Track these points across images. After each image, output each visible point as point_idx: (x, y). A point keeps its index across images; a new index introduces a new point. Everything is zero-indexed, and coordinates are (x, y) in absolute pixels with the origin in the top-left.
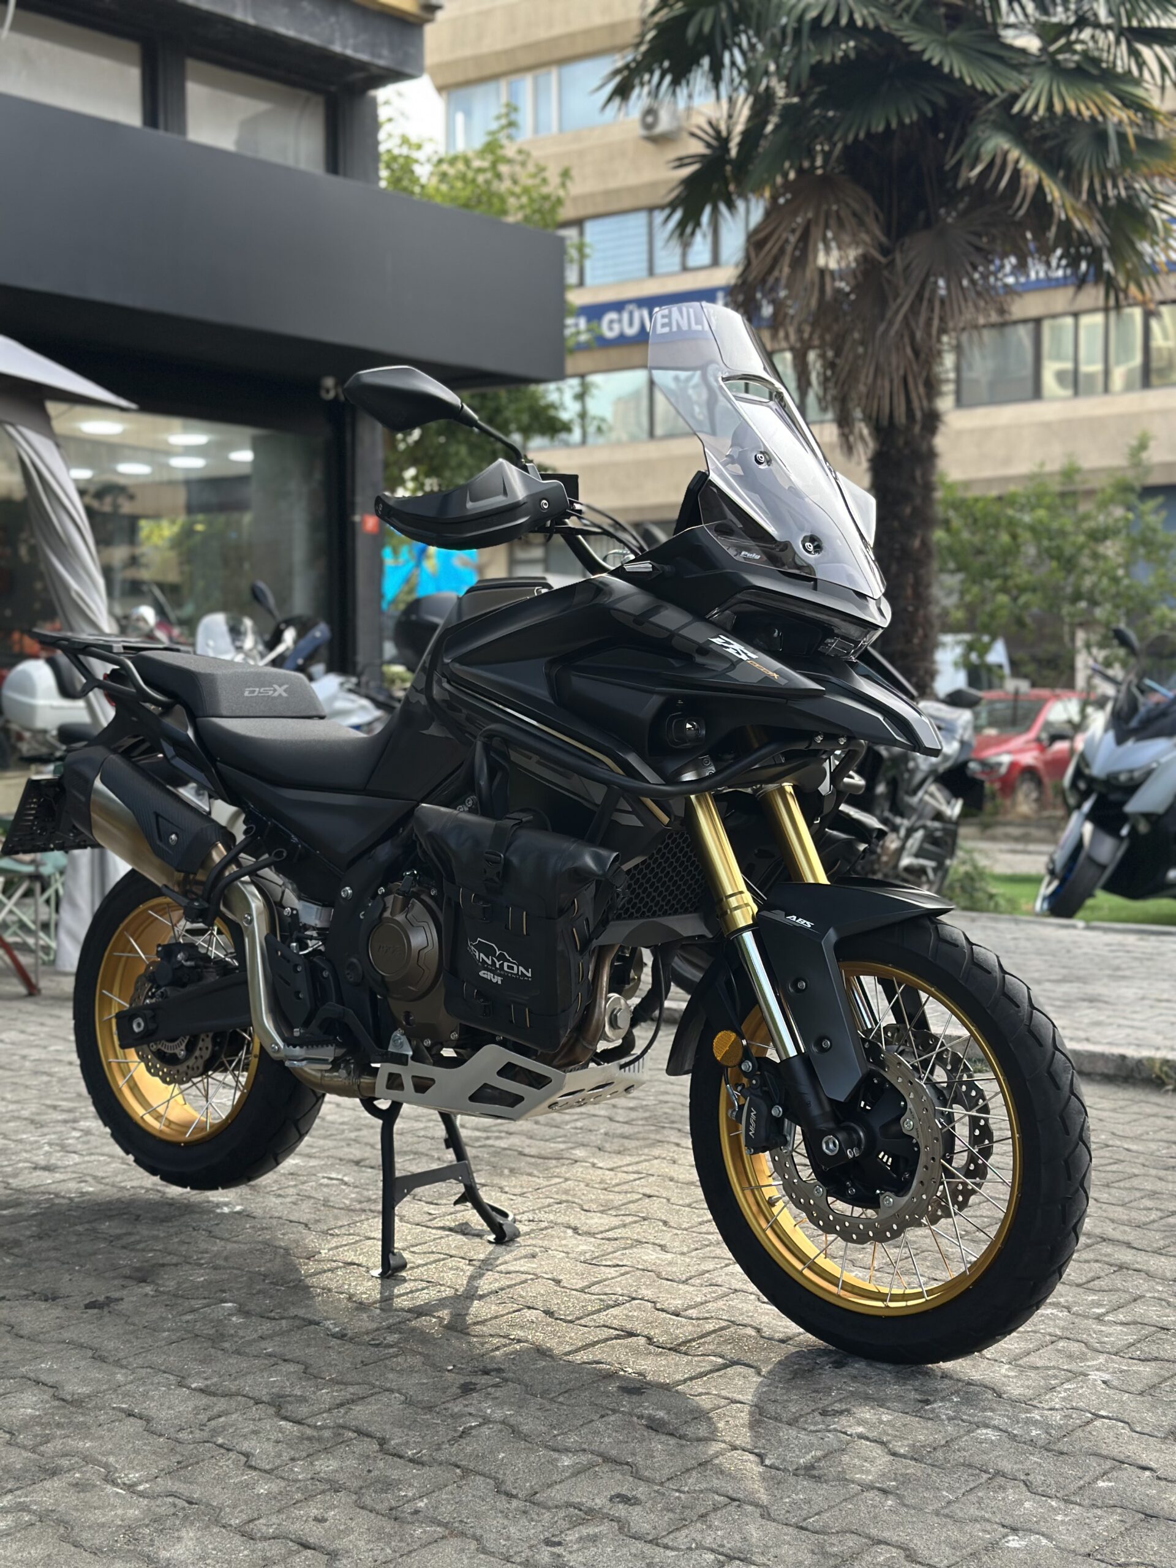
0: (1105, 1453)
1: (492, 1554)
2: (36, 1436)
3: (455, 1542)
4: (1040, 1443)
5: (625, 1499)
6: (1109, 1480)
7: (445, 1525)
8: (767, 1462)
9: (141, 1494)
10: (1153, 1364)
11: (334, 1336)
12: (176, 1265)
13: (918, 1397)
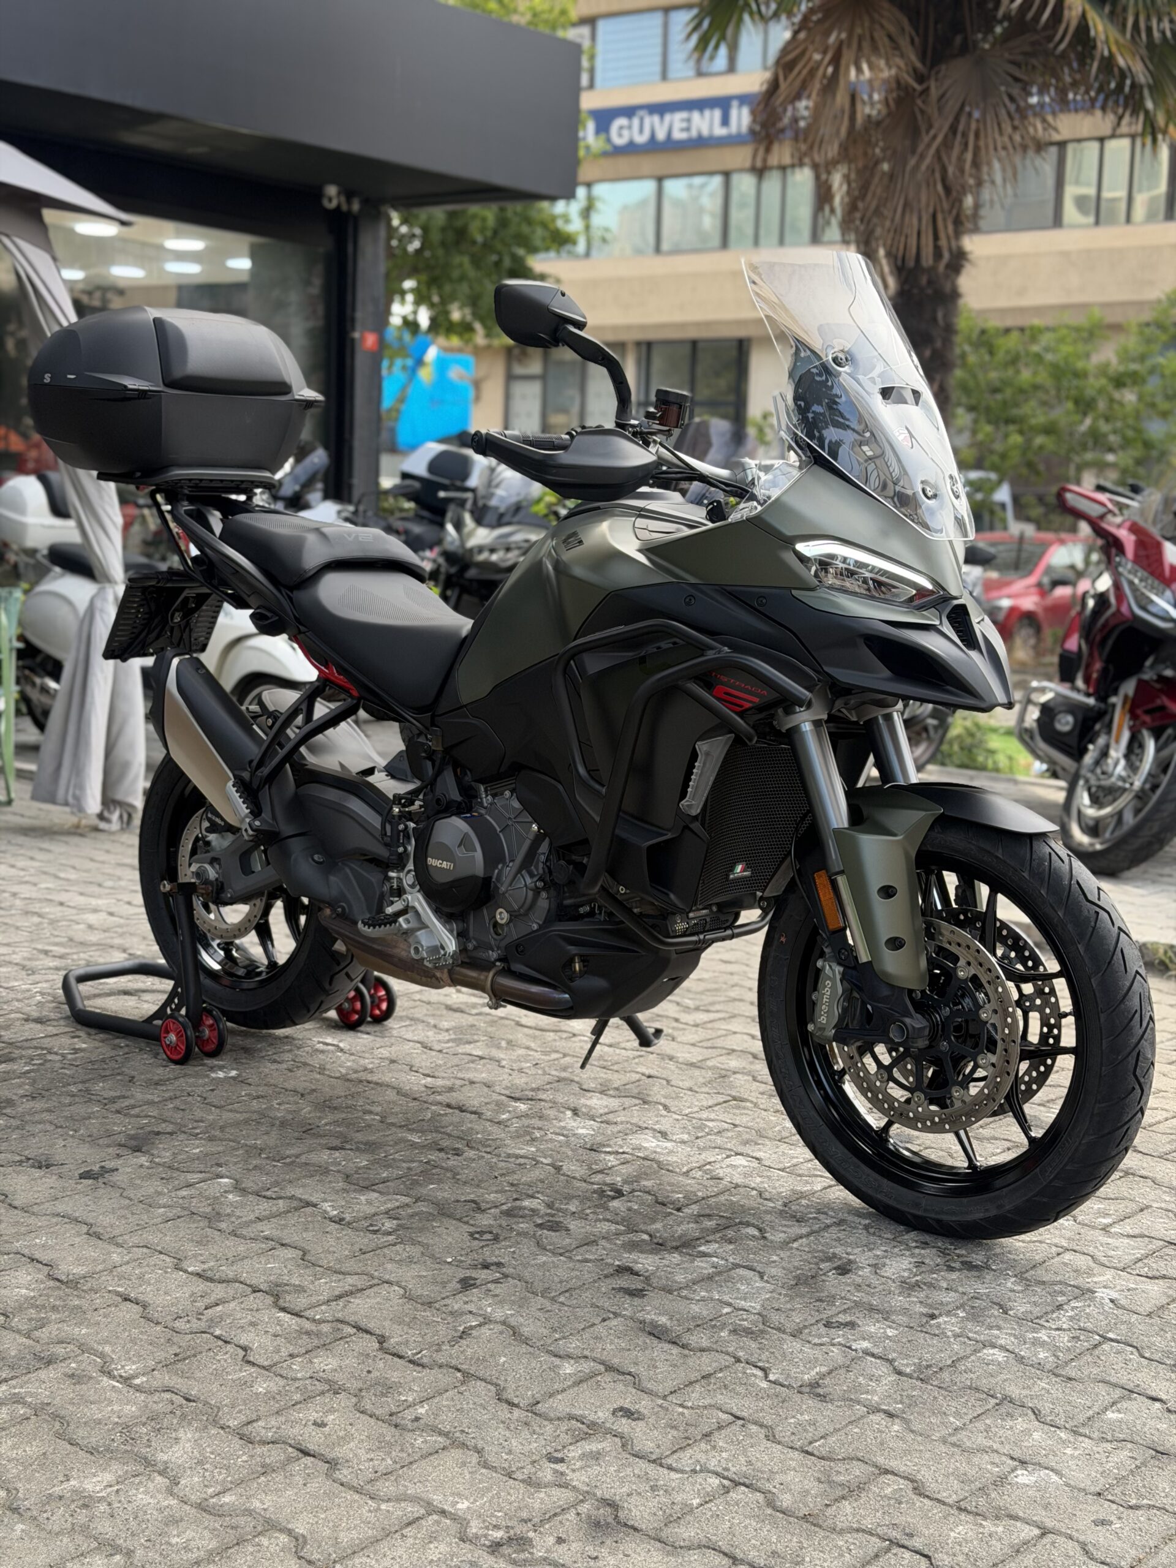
0: (1113, 1380)
1: (493, 1468)
2: (30, 1320)
3: (456, 1454)
4: (1048, 1367)
5: (628, 1414)
6: (1119, 1411)
7: (446, 1435)
8: (772, 1377)
9: (138, 1389)
10: (1161, 1282)
11: (331, 1220)
12: (171, 1134)
13: (924, 1310)
